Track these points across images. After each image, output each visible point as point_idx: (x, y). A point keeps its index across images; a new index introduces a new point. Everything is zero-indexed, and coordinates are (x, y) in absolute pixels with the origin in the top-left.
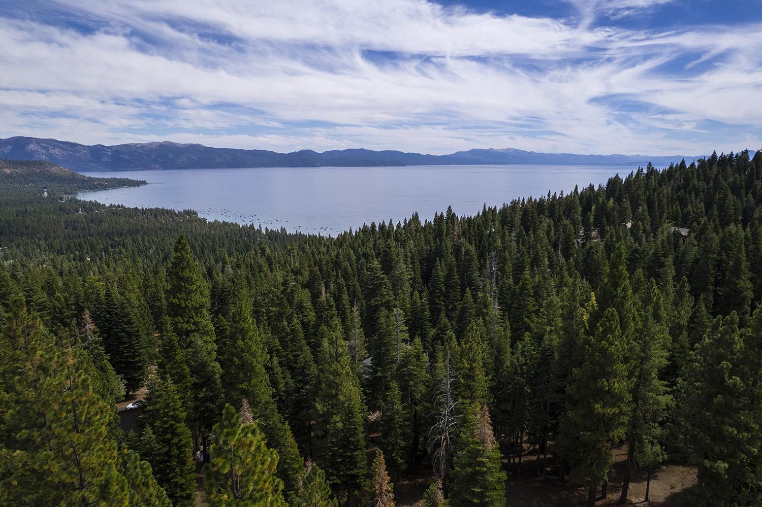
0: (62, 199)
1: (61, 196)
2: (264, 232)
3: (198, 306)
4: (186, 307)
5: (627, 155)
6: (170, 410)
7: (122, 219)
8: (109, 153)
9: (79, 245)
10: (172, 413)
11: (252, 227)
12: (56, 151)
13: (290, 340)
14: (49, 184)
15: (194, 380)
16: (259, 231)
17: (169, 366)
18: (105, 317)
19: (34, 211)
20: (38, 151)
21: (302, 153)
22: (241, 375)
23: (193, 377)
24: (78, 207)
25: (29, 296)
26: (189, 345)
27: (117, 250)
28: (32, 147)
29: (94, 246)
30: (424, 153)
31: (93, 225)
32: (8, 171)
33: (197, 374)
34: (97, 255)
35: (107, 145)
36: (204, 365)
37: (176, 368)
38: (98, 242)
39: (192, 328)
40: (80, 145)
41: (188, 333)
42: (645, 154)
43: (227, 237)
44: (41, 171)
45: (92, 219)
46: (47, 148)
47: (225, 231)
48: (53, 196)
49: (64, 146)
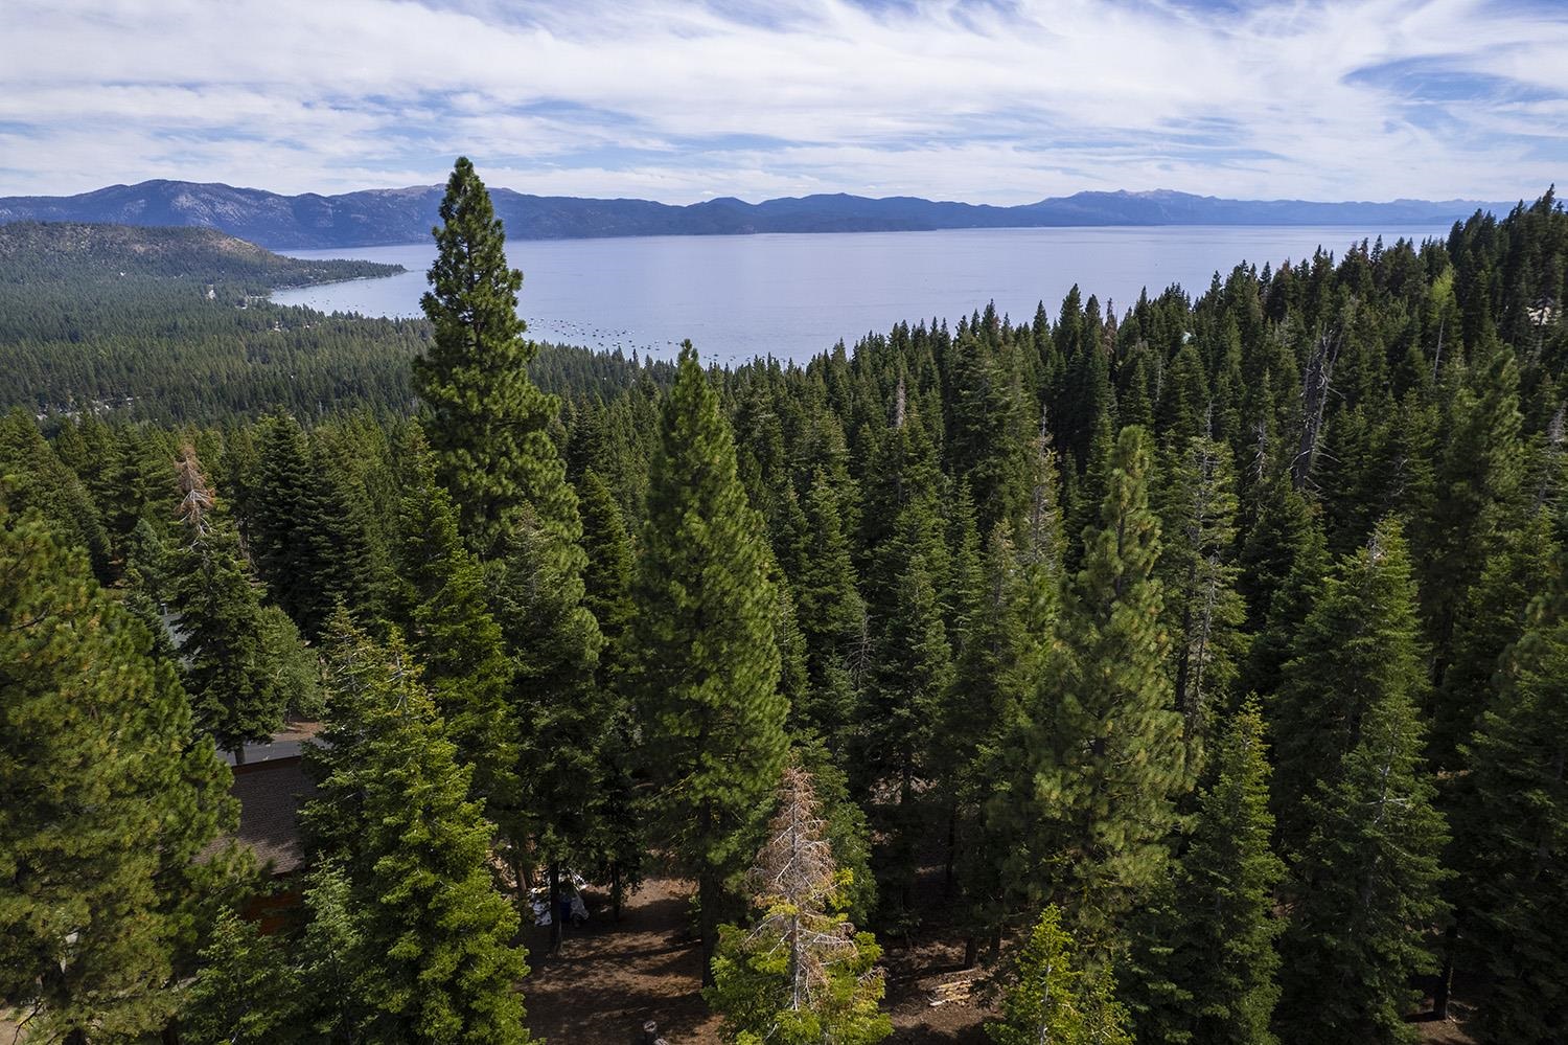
0: (241, 303)
1: (241, 297)
2: (642, 365)
3: (525, 414)
4: (485, 415)
5: (1433, 199)
6: (409, 818)
7: (356, 343)
8: (330, 211)
9: (275, 390)
10: (417, 833)
11: (618, 355)
12: (229, 208)
13: (805, 550)
14: (217, 275)
15: (516, 665)
16: (634, 364)
17: (423, 610)
18: (274, 492)
19: (190, 327)
20: (194, 209)
21: (718, 204)
22: (698, 649)
23: (515, 654)
24: (272, 317)
25: (130, 462)
26: (500, 548)
27: (347, 400)
28: (184, 201)
29: (302, 392)
30: (974, 201)
31: (300, 353)
32: (140, 249)
33: (528, 644)
34: (306, 408)
35: (325, 194)
36: (549, 615)
37: (453, 620)
38: (310, 384)
39: (505, 488)
40: (272, 195)
41: (494, 505)
43: (568, 376)
44: (200, 248)
45: (299, 341)
46: (211, 203)
47: (563, 364)
48: (224, 298)
49: (243, 198)
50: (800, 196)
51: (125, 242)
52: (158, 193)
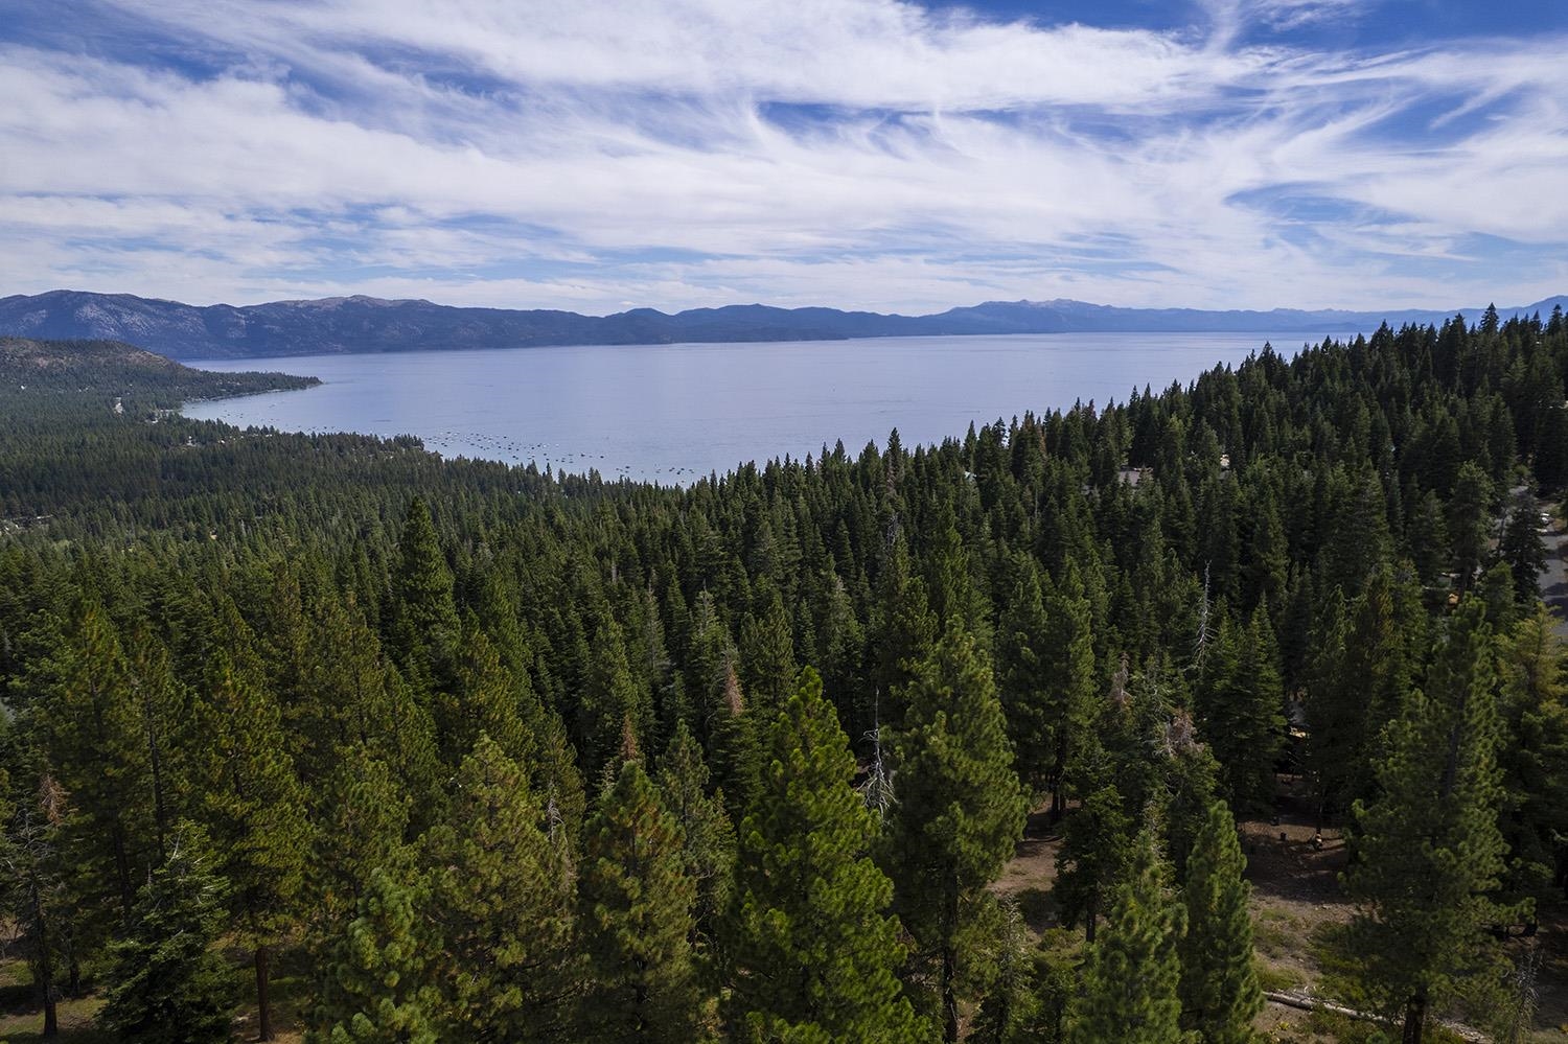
0: (151, 417)
1: (150, 411)
2: (556, 478)
3: (439, 589)
5: (1307, 309)
7: (274, 457)
8: (243, 322)
9: (194, 509)
11: (532, 468)
12: (136, 318)
14: (125, 388)
16: (547, 478)
19: (99, 444)
20: (98, 319)
24: (185, 432)
26: (429, 640)
27: (268, 518)
28: (89, 312)
29: (222, 511)
30: (884, 312)
31: (216, 470)
32: (43, 362)
34: (229, 528)
35: (238, 305)
38: (230, 503)
39: (431, 618)
40: (183, 306)
41: (426, 624)
42: (1344, 308)
43: (483, 490)
44: (108, 361)
45: (215, 457)
46: (117, 313)
47: (478, 478)
48: (133, 412)
49: (151, 309)
50: (716, 307)
51: (27, 356)
52: (62, 303)
